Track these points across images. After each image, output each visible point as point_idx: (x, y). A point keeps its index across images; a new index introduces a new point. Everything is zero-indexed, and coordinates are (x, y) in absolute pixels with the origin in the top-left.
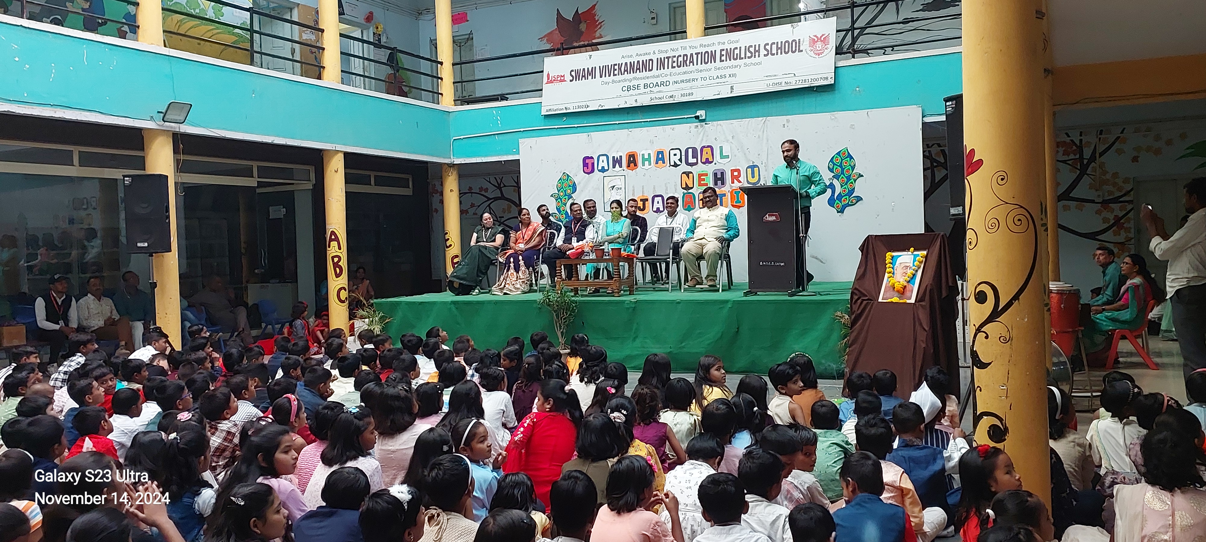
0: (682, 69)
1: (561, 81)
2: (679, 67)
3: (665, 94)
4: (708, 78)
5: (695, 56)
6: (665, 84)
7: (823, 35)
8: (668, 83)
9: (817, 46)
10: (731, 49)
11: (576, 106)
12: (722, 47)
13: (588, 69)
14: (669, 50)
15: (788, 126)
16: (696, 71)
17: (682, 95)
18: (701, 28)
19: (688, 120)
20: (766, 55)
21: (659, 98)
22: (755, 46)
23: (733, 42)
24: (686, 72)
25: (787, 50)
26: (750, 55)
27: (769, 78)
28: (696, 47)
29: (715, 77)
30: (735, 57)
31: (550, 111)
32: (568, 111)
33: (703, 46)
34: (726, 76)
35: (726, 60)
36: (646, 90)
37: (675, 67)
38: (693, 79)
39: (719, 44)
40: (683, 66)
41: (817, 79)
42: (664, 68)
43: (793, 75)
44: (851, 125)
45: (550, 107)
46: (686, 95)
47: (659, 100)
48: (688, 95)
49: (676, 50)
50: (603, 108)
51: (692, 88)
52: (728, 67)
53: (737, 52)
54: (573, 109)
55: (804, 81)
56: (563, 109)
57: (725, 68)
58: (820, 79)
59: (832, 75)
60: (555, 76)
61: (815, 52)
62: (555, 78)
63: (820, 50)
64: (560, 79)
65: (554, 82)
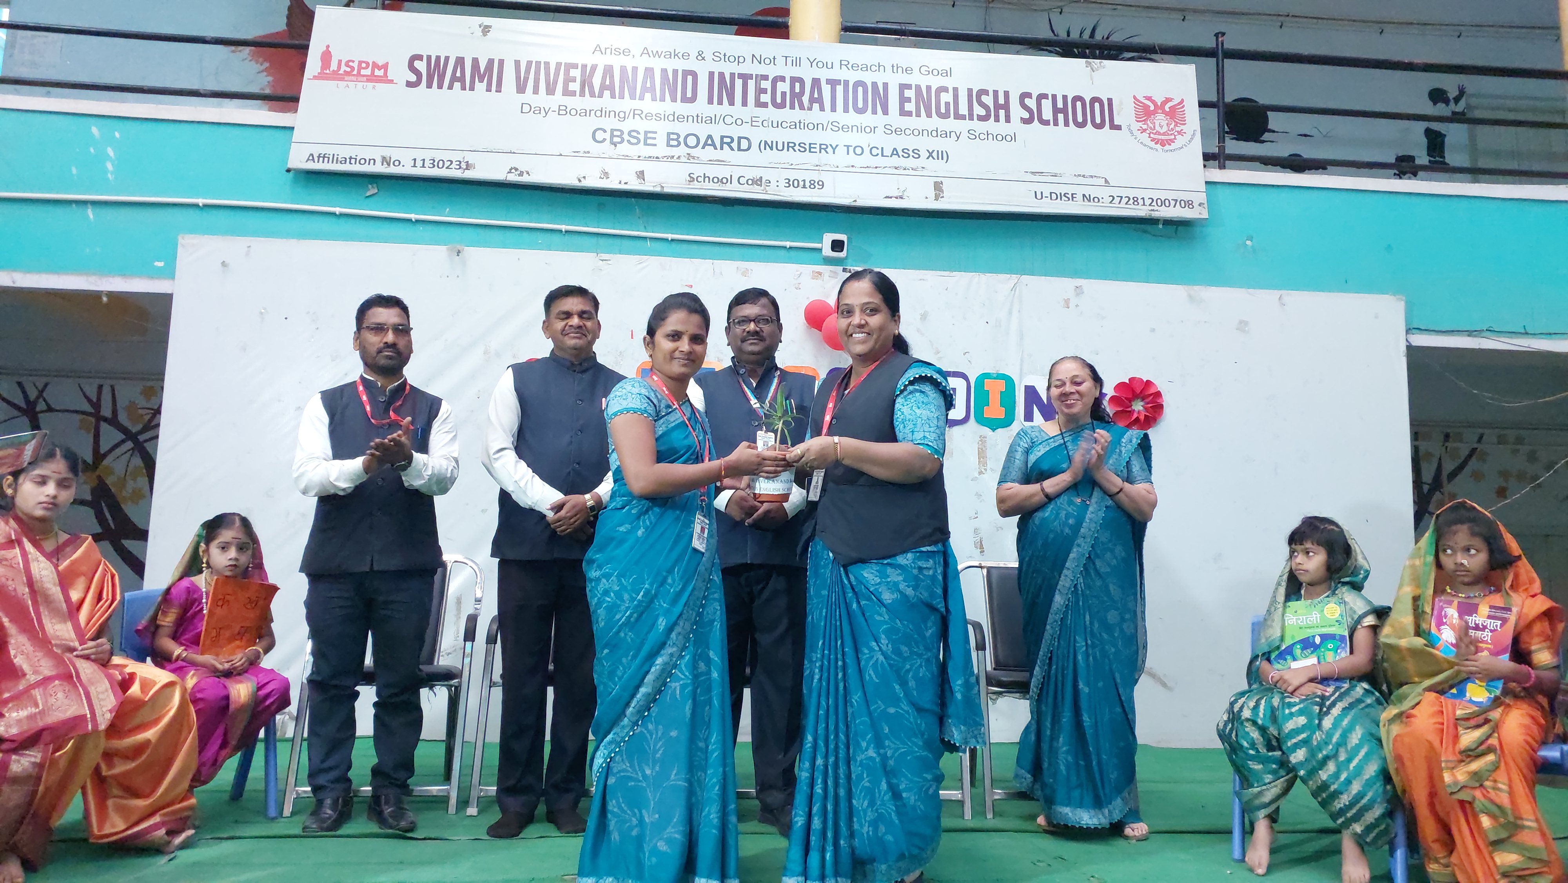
1: (372, 78)
2: (776, 105)
3: (736, 172)
7: (1168, 100)
9: (1157, 123)
10: (929, 88)
11: (424, 160)
12: (906, 79)
13: (475, 61)
14: (749, 59)
15: (1077, 306)
16: (830, 126)
17: (789, 183)
18: (834, 22)
19: (793, 253)
20: (1027, 121)
21: (716, 180)
22: (996, 93)
23: (935, 72)
24: (800, 122)
25: (1080, 119)
26: (983, 112)
27: (1037, 178)
28: (829, 66)
29: (888, 152)
30: (943, 110)
31: (321, 159)
32: (393, 170)
33: (850, 66)
34: (916, 154)
35: (918, 115)
36: (676, 152)
37: (765, 105)
38: (823, 147)
39: (895, 68)
40: (792, 107)
41: (1167, 202)
42: (732, 103)
43: (1102, 182)
44: (1241, 322)
45: (323, 150)
46: (801, 184)
47: (716, 186)
48: (808, 185)
49: (767, 61)
50: (525, 179)
51: (821, 168)
52: (925, 133)
53: (947, 97)
54: (414, 166)
55: (1131, 201)
56: (374, 160)
57: (916, 132)
58: (1173, 203)
59: (1202, 197)
60: (353, 62)
61: (1152, 135)
62: (353, 68)
63: (1164, 134)
64: (368, 72)
65: (346, 78)
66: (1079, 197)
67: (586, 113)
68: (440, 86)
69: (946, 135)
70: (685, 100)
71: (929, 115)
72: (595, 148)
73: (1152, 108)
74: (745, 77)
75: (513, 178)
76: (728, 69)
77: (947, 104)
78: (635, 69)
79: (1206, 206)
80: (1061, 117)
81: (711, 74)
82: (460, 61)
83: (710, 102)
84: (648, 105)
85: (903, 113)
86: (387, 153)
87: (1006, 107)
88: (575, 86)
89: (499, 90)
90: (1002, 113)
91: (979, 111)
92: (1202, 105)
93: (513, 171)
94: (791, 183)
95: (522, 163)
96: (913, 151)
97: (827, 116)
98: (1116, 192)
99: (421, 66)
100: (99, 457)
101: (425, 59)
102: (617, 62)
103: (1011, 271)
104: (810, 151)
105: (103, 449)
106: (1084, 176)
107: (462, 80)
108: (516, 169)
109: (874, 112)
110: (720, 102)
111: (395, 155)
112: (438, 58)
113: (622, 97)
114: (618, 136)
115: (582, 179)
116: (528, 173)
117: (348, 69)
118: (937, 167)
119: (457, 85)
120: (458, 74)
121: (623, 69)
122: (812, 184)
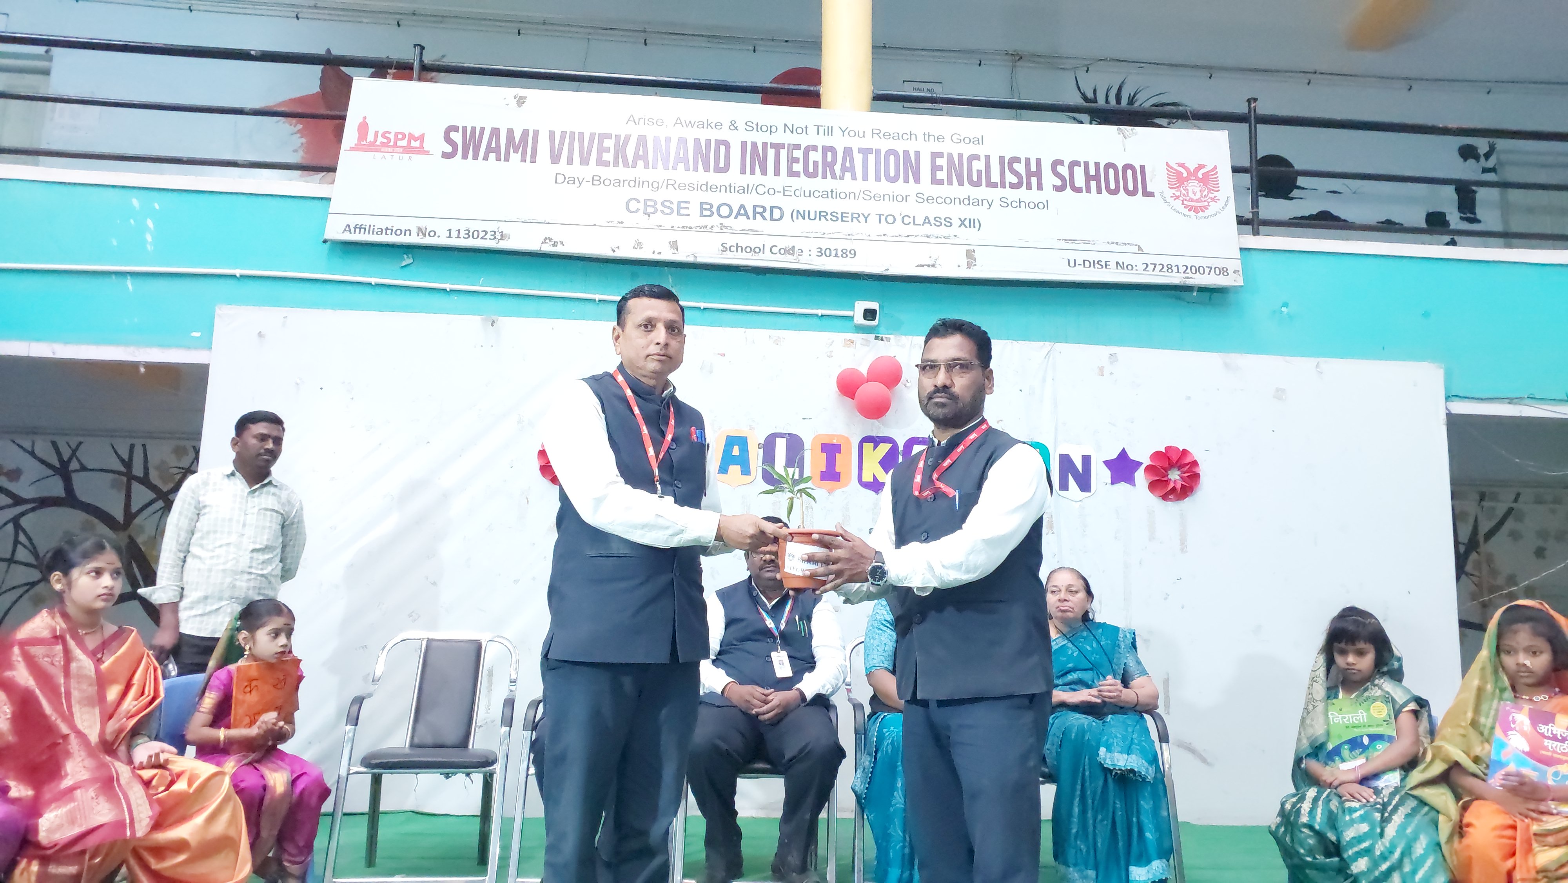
0: (819, 184)
1: (408, 150)
2: (808, 175)
3: (769, 242)
4: (898, 219)
6: (767, 214)
7: (1201, 167)
8: (777, 214)
9: (1190, 190)
10: (960, 156)
11: (459, 231)
12: (937, 147)
13: (510, 132)
14: (781, 128)
15: (1111, 373)
16: (862, 195)
17: (822, 252)
18: (866, 91)
19: (824, 321)
20: (1058, 189)
21: (748, 250)
22: (1028, 160)
23: (967, 140)
24: (832, 191)
25: (1112, 186)
26: (1014, 180)
27: (1070, 246)
28: (861, 135)
29: (919, 220)
30: (975, 178)
31: (358, 230)
32: (428, 241)
33: (881, 135)
34: (948, 222)
35: (950, 183)
36: (708, 221)
37: (797, 174)
38: (857, 216)
39: (927, 137)
40: (824, 177)
41: (1201, 269)
42: (764, 172)
43: (1136, 249)
44: (1278, 390)
45: (360, 221)
46: (833, 253)
47: (749, 256)
48: (840, 253)
49: (800, 131)
50: (559, 249)
51: (852, 237)
52: (957, 201)
53: (979, 165)
54: (450, 237)
55: (1165, 269)
56: (410, 231)
57: (948, 201)
58: (1207, 270)
59: (1237, 265)
60: (390, 133)
61: (1185, 202)
62: (389, 140)
63: (1197, 201)
64: (404, 143)
65: (383, 149)
66: (1113, 265)
67: (619, 183)
68: (475, 157)
69: (979, 203)
70: (718, 170)
71: (961, 183)
72: (630, 219)
73: (1185, 175)
74: (778, 147)
75: (547, 248)
76: (760, 138)
77: (979, 172)
78: (668, 140)
79: (1241, 273)
80: (1093, 184)
81: (744, 144)
82: (495, 132)
83: (743, 172)
84: (681, 175)
85: (935, 181)
86: (422, 223)
87: (1038, 174)
88: (608, 157)
89: (533, 161)
90: (1034, 180)
91: (1011, 178)
92: (1236, 170)
93: (547, 241)
94: (823, 252)
95: (556, 233)
96: (945, 220)
97: (859, 185)
98: (1149, 260)
99: (457, 137)
100: (130, 516)
101: (460, 130)
102: (651, 131)
103: (1043, 339)
104: (842, 221)
105: (134, 509)
106: (1117, 243)
107: (497, 151)
108: (551, 240)
109: (906, 181)
110: (753, 172)
111: (430, 225)
112: (474, 129)
113: (655, 167)
114: (651, 206)
115: (616, 250)
116: (562, 243)
117: (385, 141)
118: (969, 235)
119: (492, 156)
120: (493, 145)
121: (656, 140)
122: (845, 253)
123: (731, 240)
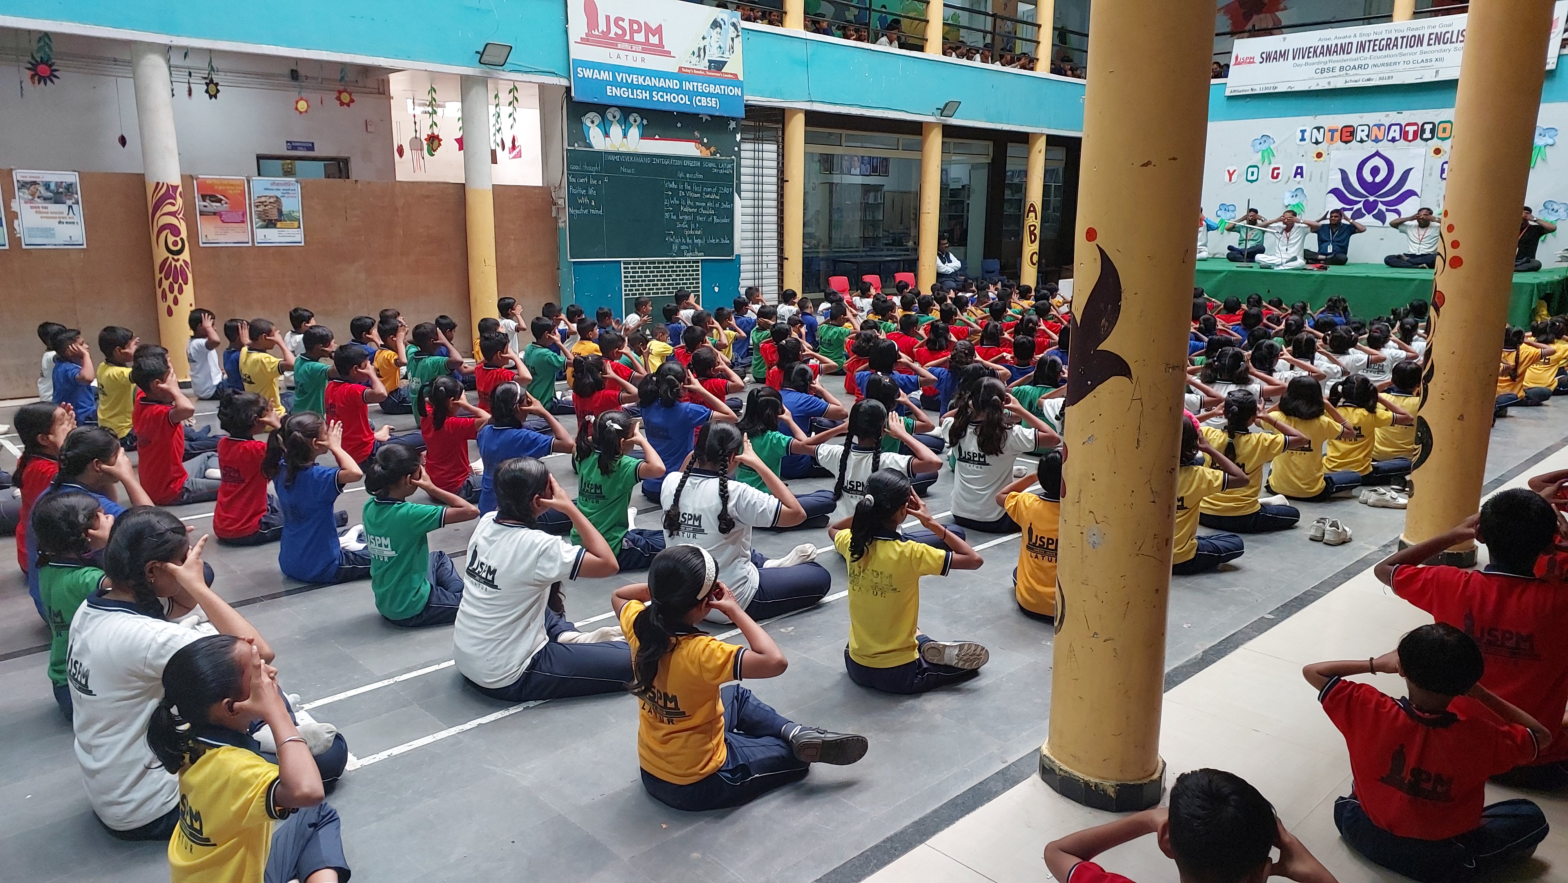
0: (1384, 52)
1: (1250, 63)
2: (1380, 50)
3: (1361, 77)
4: (1411, 62)
5: (1400, 40)
6: (1362, 68)
8: (1366, 66)
10: (1442, 32)
11: (1262, 89)
12: (1433, 30)
13: (1281, 51)
14: (1373, 33)
16: (1399, 55)
17: (1379, 79)
18: (1410, 12)
23: (1447, 25)
24: (1387, 55)
28: (1403, 30)
29: (1420, 61)
30: (1446, 41)
31: (1234, 92)
32: (1253, 93)
33: (1411, 29)
34: (1431, 60)
35: (1435, 44)
36: (1341, 73)
37: (1376, 51)
38: (1396, 63)
39: (1430, 26)
40: (1386, 50)
42: (1364, 52)
45: (1234, 89)
46: (1383, 79)
49: (1380, 33)
50: (1292, 91)
51: (1392, 72)
52: (1434, 52)
54: (1259, 91)
56: (1248, 91)
57: (1431, 52)
59: (1556, 60)
60: (1244, 58)
62: (1244, 60)
64: (1248, 60)
65: (1242, 64)
67: (1314, 64)
68: (1269, 62)
69: (1445, 51)
70: (1348, 53)
71: (1439, 44)
72: (1315, 77)
74: (1370, 41)
76: (1364, 39)
77: (1449, 37)
78: (1332, 44)
81: (1358, 42)
82: (1276, 52)
83: (1356, 53)
84: (1335, 57)
85: (1429, 45)
86: (1252, 88)
88: (1311, 55)
89: (1287, 60)
93: (1288, 88)
95: (1291, 85)
97: (1398, 51)
99: (1264, 56)
101: (1265, 53)
102: (1327, 42)
104: (1390, 65)
107: (1276, 58)
109: (1417, 46)
110: (1360, 52)
112: (1270, 52)
113: (1326, 56)
114: (1324, 71)
117: (1242, 61)
118: (1438, 65)
121: (1328, 45)
122: (1387, 79)
123: (1348, 79)
